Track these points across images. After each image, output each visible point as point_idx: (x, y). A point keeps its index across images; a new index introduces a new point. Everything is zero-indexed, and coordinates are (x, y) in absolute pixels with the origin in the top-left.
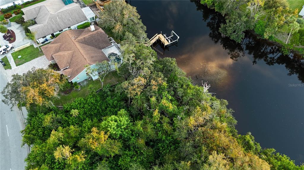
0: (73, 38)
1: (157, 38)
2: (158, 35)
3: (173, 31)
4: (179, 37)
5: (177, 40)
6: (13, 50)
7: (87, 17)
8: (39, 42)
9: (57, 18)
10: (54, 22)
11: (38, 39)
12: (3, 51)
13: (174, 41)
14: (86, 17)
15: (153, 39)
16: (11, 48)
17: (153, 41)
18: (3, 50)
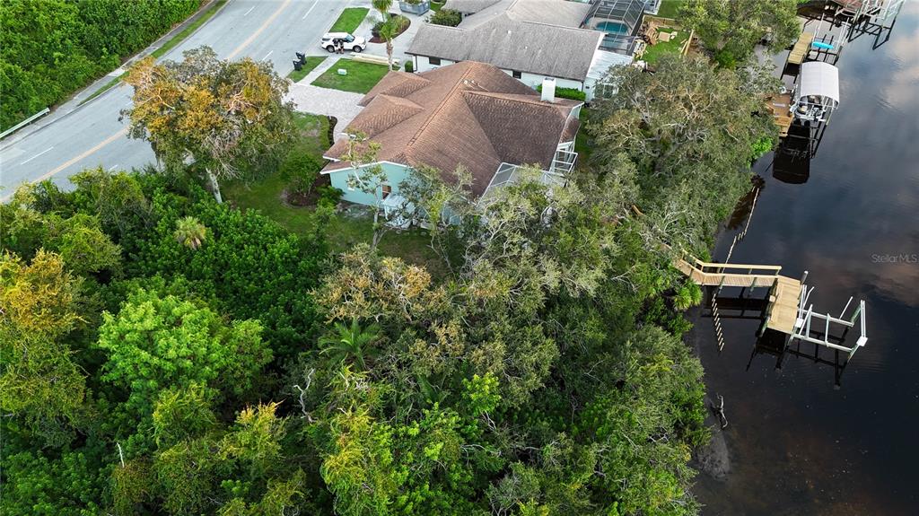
0: (466, 82)
3: (863, 303)
4: (862, 341)
5: (853, 351)
6: (352, 53)
7: (587, 76)
8: (414, 68)
9: (509, 32)
10: (491, 39)
11: (415, 55)
12: (331, 43)
13: (829, 344)
14: (586, 72)
15: (745, 272)
16: (354, 47)
18: (332, 39)
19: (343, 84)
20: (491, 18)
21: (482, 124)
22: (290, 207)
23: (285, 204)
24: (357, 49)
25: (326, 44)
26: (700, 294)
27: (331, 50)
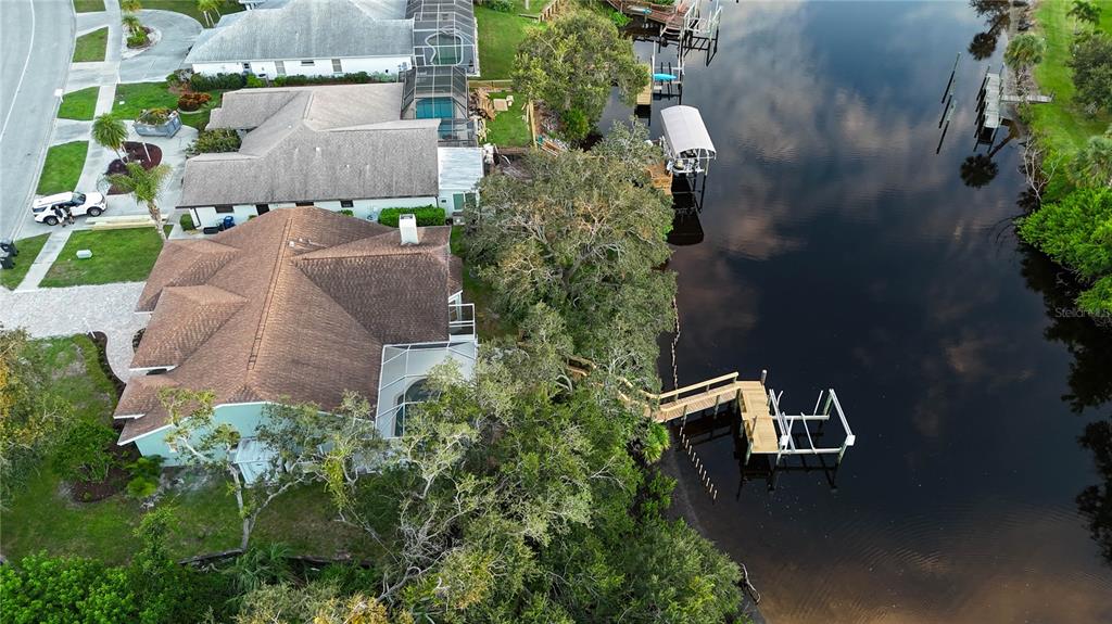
0: (292, 243)
1: (726, 394)
2: (739, 379)
3: (832, 391)
4: (850, 440)
5: (841, 451)
6: (90, 219)
7: (440, 187)
8: (196, 222)
9: (318, 149)
10: (296, 163)
11: (194, 207)
12: (49, 212)
13: (816, 451)
14: (436, 183)
15: (703, 390)
17: (696, 404)
18: (50, 206)
19: (93, 273)
20: (287, 134)
21: (337, 299)
22: (81, 507)
23: (72, 505)
24: (95, 212)
25: (41, 216)
26: (666, 433)
27: (52, 221)
